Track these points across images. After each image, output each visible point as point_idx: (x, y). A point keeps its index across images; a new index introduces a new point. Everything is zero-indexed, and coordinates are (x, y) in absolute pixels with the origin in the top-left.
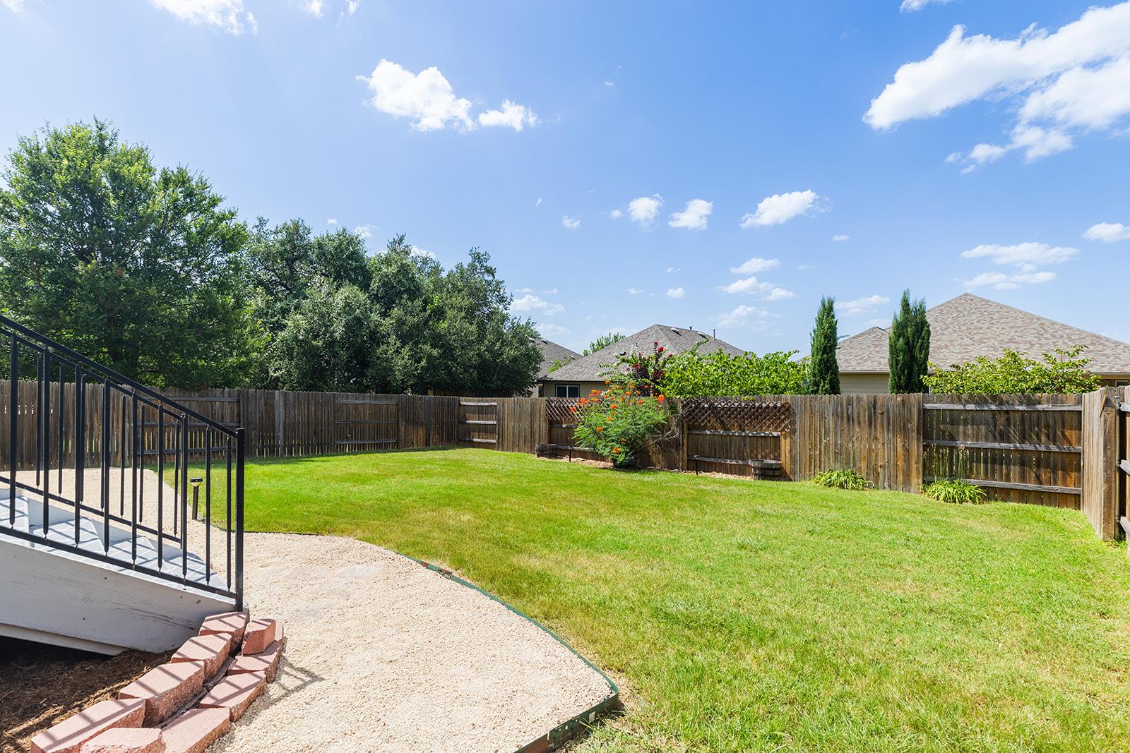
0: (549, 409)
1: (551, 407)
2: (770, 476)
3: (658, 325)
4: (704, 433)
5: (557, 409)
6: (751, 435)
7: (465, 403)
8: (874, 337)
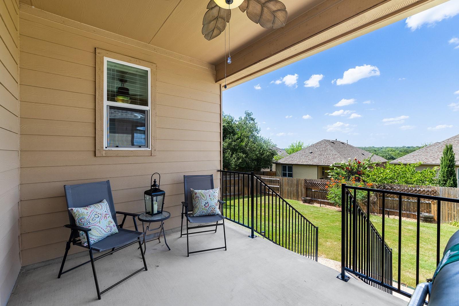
0: (306, 183)
1: (307, 182)
2: (429, 221)
3: (325, 140)
4: (388, 199)
5: (310, 184)
6: (413, 201)
7: (263, 178)
8: (438, 147)
